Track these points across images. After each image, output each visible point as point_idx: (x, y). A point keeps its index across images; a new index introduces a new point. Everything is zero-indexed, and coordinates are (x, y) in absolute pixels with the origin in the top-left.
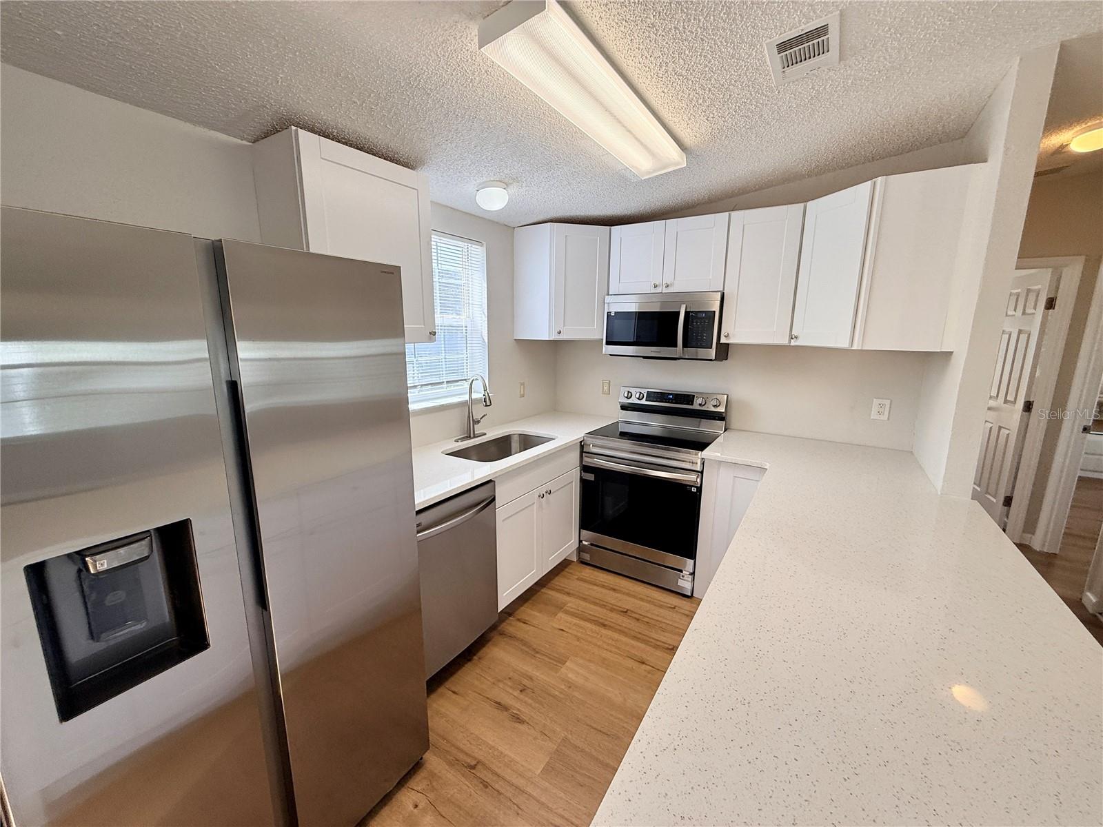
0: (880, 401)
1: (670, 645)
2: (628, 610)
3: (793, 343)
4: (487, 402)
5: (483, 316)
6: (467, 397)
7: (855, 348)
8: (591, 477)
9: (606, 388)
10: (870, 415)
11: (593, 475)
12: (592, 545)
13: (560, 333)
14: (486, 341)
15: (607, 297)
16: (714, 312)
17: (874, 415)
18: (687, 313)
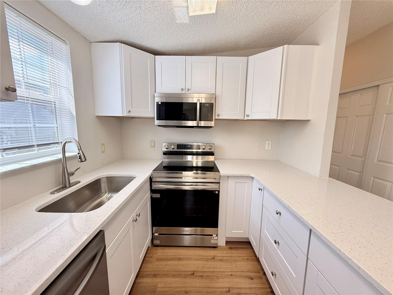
0: (268, 142)
1: (226, 288)
2: (194, 272)
3: (246, 118)
4: (82, 158)
5: (71, 96)
6: (60, 156)
7: (279, 119)
8: (158, 196)
9: (153, 144)
10: (265, 148)
11: (159, 195)
12: (160, 234)
13: (130, 112)
14: (75, 114)
15: (155, 93)
16: (213, 103)
17: (266, 148)
18: (200, 104)
